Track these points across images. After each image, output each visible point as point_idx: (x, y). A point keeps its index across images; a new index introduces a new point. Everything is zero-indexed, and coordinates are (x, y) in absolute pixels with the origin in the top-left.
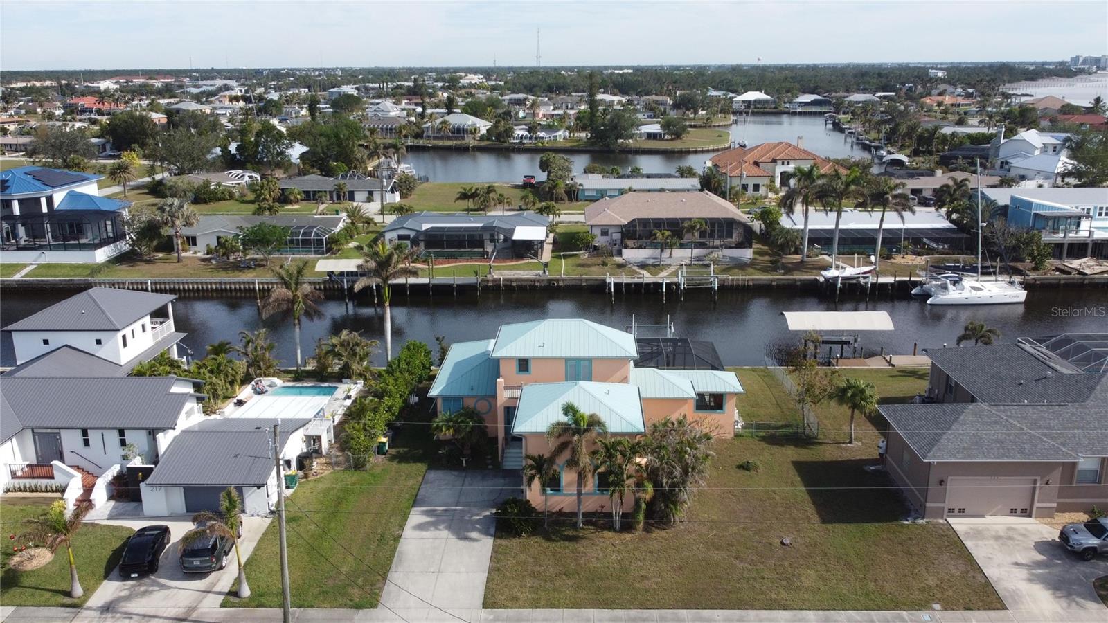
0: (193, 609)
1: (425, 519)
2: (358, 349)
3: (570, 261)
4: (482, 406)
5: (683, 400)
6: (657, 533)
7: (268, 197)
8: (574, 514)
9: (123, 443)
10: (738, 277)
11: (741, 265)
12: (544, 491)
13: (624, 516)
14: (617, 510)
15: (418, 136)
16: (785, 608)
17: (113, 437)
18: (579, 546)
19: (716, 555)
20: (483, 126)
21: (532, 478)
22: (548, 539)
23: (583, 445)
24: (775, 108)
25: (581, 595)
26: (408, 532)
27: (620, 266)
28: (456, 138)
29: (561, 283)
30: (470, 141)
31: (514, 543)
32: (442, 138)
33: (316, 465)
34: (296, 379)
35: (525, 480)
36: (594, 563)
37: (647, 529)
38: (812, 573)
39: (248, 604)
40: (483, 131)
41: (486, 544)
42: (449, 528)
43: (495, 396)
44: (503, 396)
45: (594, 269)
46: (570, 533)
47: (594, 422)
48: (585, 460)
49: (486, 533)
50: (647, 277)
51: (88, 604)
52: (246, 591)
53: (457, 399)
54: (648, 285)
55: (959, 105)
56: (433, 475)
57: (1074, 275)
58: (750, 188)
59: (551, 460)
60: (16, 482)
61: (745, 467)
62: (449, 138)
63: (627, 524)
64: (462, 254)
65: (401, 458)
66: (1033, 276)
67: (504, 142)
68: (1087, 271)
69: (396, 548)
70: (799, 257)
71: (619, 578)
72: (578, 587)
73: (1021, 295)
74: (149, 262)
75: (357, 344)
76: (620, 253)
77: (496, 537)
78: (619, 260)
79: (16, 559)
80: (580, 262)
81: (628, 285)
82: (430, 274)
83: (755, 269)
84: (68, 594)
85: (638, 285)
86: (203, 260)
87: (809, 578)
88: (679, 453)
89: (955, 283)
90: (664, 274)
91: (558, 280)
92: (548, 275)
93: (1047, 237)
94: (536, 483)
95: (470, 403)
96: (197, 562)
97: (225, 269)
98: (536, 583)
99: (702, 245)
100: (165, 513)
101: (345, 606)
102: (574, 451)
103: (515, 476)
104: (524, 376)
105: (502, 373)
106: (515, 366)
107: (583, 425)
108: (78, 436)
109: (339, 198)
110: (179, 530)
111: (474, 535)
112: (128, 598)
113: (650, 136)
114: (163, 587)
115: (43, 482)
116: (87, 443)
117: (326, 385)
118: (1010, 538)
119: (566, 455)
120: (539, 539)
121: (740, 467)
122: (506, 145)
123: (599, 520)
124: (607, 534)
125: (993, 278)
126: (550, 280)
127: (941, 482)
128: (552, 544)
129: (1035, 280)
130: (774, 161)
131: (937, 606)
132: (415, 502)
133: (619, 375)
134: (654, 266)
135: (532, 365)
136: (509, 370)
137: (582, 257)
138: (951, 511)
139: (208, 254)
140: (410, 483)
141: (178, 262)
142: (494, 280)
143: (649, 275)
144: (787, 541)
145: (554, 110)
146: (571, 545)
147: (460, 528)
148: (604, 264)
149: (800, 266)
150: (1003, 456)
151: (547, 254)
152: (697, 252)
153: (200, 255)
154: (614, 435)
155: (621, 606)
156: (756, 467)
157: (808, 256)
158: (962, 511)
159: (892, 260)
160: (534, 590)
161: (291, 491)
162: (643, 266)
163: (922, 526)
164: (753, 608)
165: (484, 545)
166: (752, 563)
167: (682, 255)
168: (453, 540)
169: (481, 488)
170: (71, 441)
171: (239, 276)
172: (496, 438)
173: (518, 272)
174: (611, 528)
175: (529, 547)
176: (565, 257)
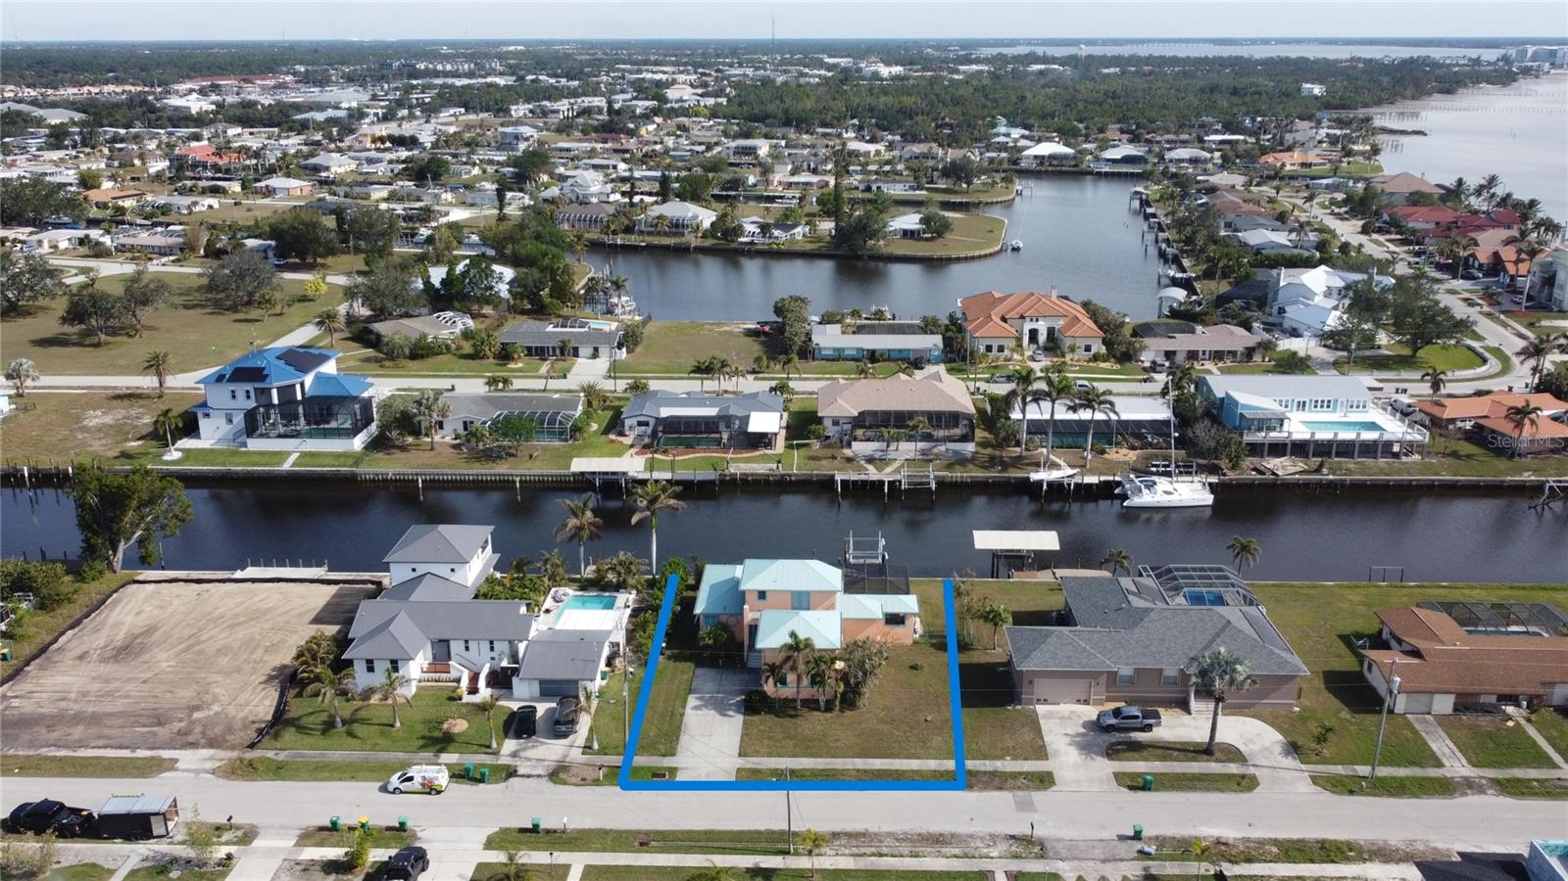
0: (567, 756)
1: (698, 703)
2: (633, 568)
3: (803, 452)
4: (732, 621)
5: (872, 621)
6: (848, 713)
7: (488, 353)
8: (795, 700)
9: (492, 649)
10: (958, 474)
11: (962, 461)
12: (775, 684)
13: (827, 701)
14: (822, 699)
15: (629, 230)
16: (918, 758)
17: (486, 645)
18: (798, 721)
19: (884, 727)
20: (706, 217)
21: (768, 678)
22: (778, 716)
23: (800, 657)
24: (1075, 166)
25: (797, 750)
26: (688, 711)
27: (849, 460)
28: (675, 234)
29: (793, 478)
30: (692, 240)
31: (756, 718)
32: (659, 234)
33: (618, 662)
34: (582, 589)
35: (763, 679)
36: (807, 731)
37: (841, 711)
38: (940, 738)
39: (598, 753)
40: (707, 224)
41: (740, 718)
42: (715, 709)
43: (741, 614)
44: (749, 616)
45: (824, 462)
46: (792, 713)
47: (808, 644)
48: (802, 667)
49: (739, 712)
50: (872, 474)
51: (502, 752)
52: (596, 746)
53: (715, 616)
54: (873, 482)
55: (1310, 165)
56: (700, 671)
57: (1269, 476)
58: (995, 349)
59: (781, 667)
60: (426, 676)
61: (914, 667)
62: (666, 234)
63: (829, 707)
64: (699, 441)
65: (676, 658)
66: (1231, 475)
67: (732, 241)
68: (1280, 473)
69: (681, 722)
70: (1018, 449)
71: (821, 741)
72: (796, 746)
73: (1208, 499)
74: (404, 448)
75: (631, 563)
76: (849, 445)
77: (745, 714)
78: (847, 452)
79: (445, 726)
80: (812, 454)
81: (855, 482)
82: (672, 466)
83: (975, 465)
84: (489, 747)
85: (864, 482)
86: (454, 447)
87: (937, 741)
88: (862, 663)
89: (1148, 487)
90: (889, 469)
91: (790, 476)
92: (782, 471)
93: (1249, 438)
94: (771, 681)
95: (723, 619)
96: (563, 728)
97: (478, 459)
98: (770, 743)
99: (928, 437)
100: (527, 696)
101: (656, 755)
102: (795, 662)
103: (756, 673)
104: (762, 602)
105: (747, 599)
106: (756, 596)
107: (801, 646)
108: (462, 645)
109: (562, 354)
110: (542, 708)
111: (731, 713)
112: (524, 749)
113: (908, 234)
114: (543, 743)
115: (444, 676)
116: (467, 648)
117: (607, 594)
118: (1070, 718)
119: (790, 663)
120: (773, 716)
121: (911, 667)
122: (734, 245)
123: (811, 704)
124: (816, 713)
125: (1189, 478)
126: (783, 476)
127: (1031, 682)
128: (780, 720)
129: (1232, 480)
130: (1022, 317)
131: (1008, 758)
132: (690, 691)
133: (828, 603)
134: (881, 460)
135: (767, 595)
136: (752, 598)
137: (814, 448)
138: (1039, 700)
139: (455, 439)
140: (685, 677)
141: (432, 449)
142: (731, 475)
143: (875, 471)
144: (929, 719)
145: (793, 173)
146: (793, 721)
147: (722, 709)
148: (834, 458)
149: (1017, 462)
150: (1067, 666)
151: (780, 444)
152: (921, 445)
153: (448, 439)
154: (820, 650)
155: (821, 756)
156: (922, 668)
157: (1027, 450)
158: (1045, 700)
159: (1106, 456)
160: (769, 747)
161: (605, 682)
162: (870, 460)
163: (1019, 710)
164: (899, 758)
165: (737, 720)
166: (905, 732)
167: (907, 449)
168: (718, 716)
169: (733, 681)
170: (456, 647)
171: (494, 468)
172: (742, 643)
173: (753, 465)
174: (818, 709)
175: (765, 721)
176: (799, 446)
